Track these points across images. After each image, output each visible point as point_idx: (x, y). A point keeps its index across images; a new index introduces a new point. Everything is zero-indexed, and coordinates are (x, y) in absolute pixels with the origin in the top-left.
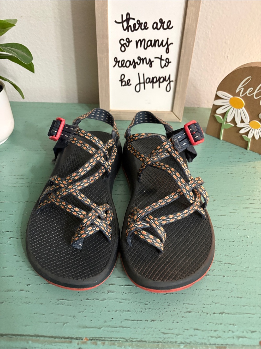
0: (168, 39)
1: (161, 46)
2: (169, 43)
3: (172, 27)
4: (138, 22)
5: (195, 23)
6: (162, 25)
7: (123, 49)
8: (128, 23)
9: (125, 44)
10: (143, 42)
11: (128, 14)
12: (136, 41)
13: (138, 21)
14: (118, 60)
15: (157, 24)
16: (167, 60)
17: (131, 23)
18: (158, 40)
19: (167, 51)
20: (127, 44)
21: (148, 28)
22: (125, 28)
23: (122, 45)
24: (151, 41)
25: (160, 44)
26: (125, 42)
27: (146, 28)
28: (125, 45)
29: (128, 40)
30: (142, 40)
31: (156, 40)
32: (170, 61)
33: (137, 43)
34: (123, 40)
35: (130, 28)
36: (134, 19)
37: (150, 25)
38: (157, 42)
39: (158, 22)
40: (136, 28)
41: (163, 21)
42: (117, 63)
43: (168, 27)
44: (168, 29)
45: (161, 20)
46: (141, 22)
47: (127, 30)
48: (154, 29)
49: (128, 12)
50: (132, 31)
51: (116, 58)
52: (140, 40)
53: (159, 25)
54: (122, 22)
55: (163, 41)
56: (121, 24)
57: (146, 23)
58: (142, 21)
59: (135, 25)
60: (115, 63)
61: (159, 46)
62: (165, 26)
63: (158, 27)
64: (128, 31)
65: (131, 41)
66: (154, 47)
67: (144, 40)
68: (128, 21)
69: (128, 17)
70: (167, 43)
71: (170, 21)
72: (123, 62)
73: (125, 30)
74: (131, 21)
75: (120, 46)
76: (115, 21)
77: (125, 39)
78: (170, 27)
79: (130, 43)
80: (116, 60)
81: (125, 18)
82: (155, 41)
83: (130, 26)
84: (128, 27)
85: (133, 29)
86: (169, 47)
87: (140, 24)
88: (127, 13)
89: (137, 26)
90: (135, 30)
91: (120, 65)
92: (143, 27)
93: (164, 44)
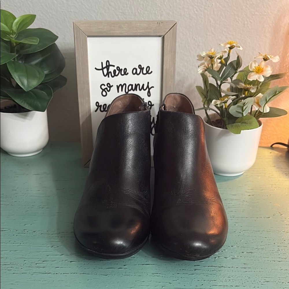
0: (148, 83)
1: (142, 90)
2: (150, 87)
3: (152, 72)
4: (118, 69)
5: (173, 68)
6: (142, 70)
7: (104, 93)
8: (108, 70)
9: (106, 88)
10: (124, 86)
11: (108, 61)
12: (117, 86)
13: (118, 67)
14: (100, 105)
15: (136, 69)
16: (150, 103)
17: (111, 69)
18: (139, 84)
19: (149, 94)
20: (108, 89)
21: (128, 73)
22: (105, 74)
23: (103, 90)
24: (132, 85)
25: (140, 88)
26: (106, 87)
27: (126, 73)
28: (106, 90)
29: (109, 85)
30: (122, 84)
31: (137, 84)
32: (152, 104)
33: (118, 87)
34: (104, 85)
35: (110, 74)
36: (114, 66)
37: (129, 71)
38: (138, 86)
39: (137, 68)
40: (117, 74)
41: (142, 67)
42: (99, 108)
43: (147, 72)
44: (147, 74)
45: (140, 66)
46: (121, 69)
47: (107, 76)
48: (134, 74)
49: (108, 60)
50: (113, 77)
51: (97, 102)
52: (121, 85)
53: (139, 71)
54: (102, 69)
55: (143, 85)
56: (101, 71)
57: (125, 69)
58: (122, 67)
59: (115, 71)
60: (97, 107)
61: (140, 90)
62: (145, 72)
63: (138, 73)
64: (109, 77)
65: (112, 86)
66: (135, 91)
67: (125, 84)
68: (108, 68)
69: (108, 64)
70: (148, 86)
71: (148, 67)
72: (105, 106)
73: (105, 76)
74: (111, 67)
75: (102, 90)
76: (96, 68)
77: (106, 85)
78: (150, 72)
79: (111, 88)
80: (97, 104)
81: (104, 65)
82: (136, 86)
83: (111, 72)
84: (108, 73)
85: (113, 75)
86: (151, 90)
87: (120, 70)
88: (106, 60)
89: (117, 72)
90: (115, 75)
91: (102, 109)
92: (123, 73)
93: (145, 88)
